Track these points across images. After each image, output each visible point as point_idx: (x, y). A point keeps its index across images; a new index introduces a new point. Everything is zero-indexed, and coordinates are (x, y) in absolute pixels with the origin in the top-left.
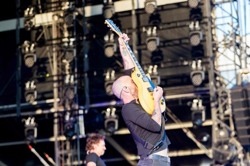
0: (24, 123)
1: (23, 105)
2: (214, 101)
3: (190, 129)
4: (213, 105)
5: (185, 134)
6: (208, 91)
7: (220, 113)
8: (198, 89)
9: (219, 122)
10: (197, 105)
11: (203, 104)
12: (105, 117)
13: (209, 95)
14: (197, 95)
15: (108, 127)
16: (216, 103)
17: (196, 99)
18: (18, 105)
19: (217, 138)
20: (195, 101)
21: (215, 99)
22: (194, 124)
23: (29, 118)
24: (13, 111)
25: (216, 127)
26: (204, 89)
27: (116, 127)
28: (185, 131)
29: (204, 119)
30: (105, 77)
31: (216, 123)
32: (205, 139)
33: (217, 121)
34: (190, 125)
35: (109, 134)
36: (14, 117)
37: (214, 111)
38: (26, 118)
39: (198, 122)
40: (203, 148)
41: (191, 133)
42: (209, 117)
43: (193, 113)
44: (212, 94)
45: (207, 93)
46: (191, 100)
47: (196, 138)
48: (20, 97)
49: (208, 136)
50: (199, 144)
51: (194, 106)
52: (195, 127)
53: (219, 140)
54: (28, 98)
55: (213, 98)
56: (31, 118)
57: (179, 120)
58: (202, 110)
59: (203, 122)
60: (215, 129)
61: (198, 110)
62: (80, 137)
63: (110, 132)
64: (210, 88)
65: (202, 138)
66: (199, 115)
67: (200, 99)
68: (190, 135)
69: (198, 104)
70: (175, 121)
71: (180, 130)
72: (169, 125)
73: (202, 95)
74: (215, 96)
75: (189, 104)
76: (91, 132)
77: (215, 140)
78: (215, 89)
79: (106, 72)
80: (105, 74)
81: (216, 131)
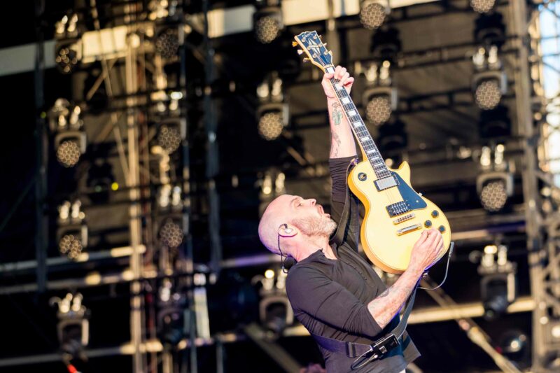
0: (56, 307)
1: (51, 261)
2: (536, 250)
3: (477, 321)
4: (534, 258)
5: (464, 335)
6: (523, 223)
7: (554, 280)
8: (497, 219)
9: (551, 302)
10: (494, 259)
11: (510, 258)
12: (262, 293)
13: (524, 234)
14: (494, 234)
15: (269, 319)
16: (542, 254)
17: (491, 243)
18: (42, 262)
19: (546, 343)
20: (490, 250)
21: (541, 246)
22: (487, 309)
23: (69, 296)
24: (29, 276)
25: (542, 316)
26: (512, 218)
27: (290, 318)
28: (464, 325)
29: (511, 294)
30: (260, 189)
31: (543, 306)
32: (515, 345)
33: (544, 300)
34: (477, 310)
35: (270, 335)
36: (31, 293)
37: (537, 276)
38: (62, 294)
39: (497, 304)
40: (512, 369)
41: (480, 331)
42: (524, 289)
43: (485, 281)
44: (532, 231)
45: (521, 229)
46: (480, 246)
47: (493, 343)
48: (46, 242)
49: (523, 337)
50: (499, 360)
51: (487, 262)
52: (490, 315)
53: (551, 348)
54: (65, 244)
55: (535, 241)
56: (74, 296)
57: (448, 298)
58: (506, 273)
59: (510, 303)
60: (541, 320)
61: (497, 272)
62: (199, 342)
63: (273, 331)
64: (527, 216)
65: (507, 343)
66: (498, 284)
67: (503, 243)
68: (477, 336)
69: (496, 258)
70: (440, 300)
71: (452, 324)
72: (423, 312)
73: (507, 234)
74: (541, 238)
75: (473, 256)
76: (225, 330)
77: (541, 349)
78: (538, 219)
79: (263, 178)
80: (259, 183)
81: (544, 326)
